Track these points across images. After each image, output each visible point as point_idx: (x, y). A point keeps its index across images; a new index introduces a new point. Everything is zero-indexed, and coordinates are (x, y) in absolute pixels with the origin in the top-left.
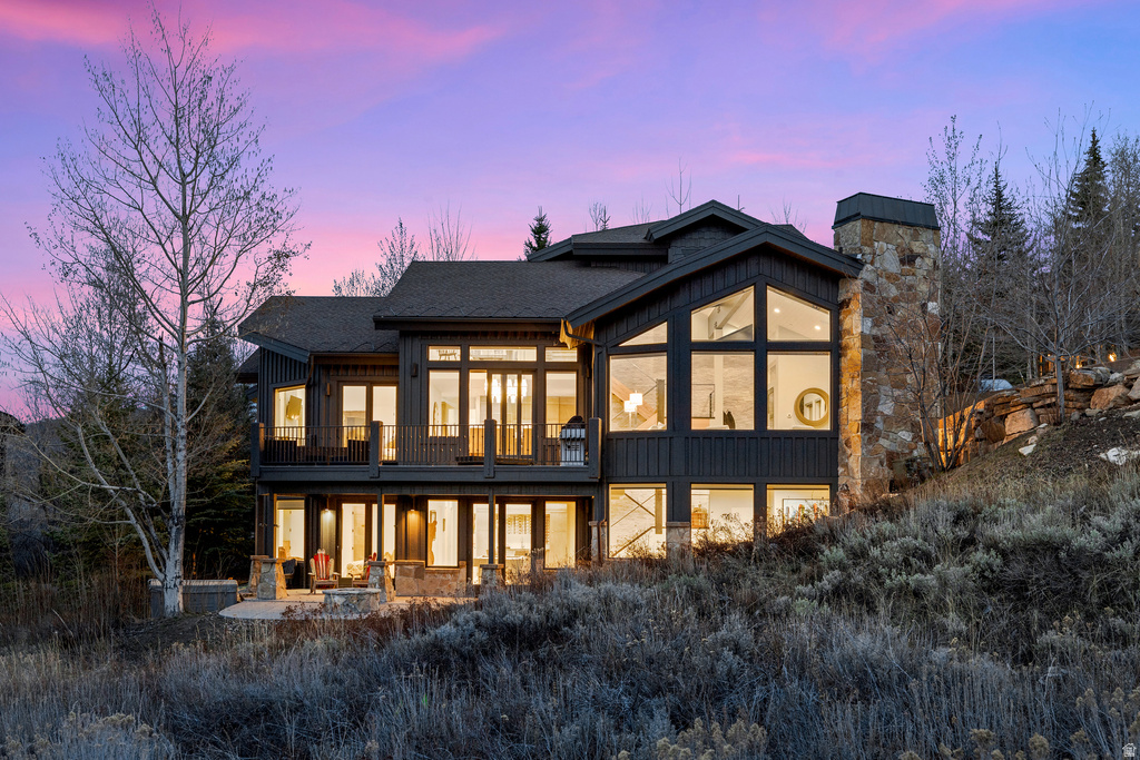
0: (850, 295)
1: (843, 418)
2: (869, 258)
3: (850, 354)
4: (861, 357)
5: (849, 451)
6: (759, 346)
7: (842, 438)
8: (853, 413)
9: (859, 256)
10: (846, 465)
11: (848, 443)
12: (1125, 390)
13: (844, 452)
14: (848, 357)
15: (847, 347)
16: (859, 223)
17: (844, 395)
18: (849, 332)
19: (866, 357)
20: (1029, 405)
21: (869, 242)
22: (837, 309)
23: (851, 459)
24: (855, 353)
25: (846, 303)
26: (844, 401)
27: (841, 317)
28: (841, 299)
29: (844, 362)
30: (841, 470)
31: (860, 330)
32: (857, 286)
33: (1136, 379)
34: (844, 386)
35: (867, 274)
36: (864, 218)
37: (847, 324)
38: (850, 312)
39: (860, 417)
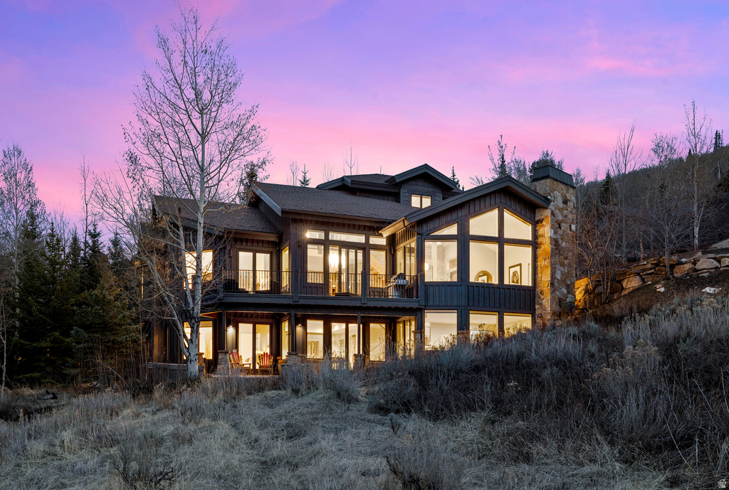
0: (543, 217)
1: (538, 280)
2: (553, 198)
3: (543, 247)
4: (550, 249)
5: (542, 297)
6: (501, 241)
7: (538, 290)
8: (545, 277)
9: (549, 197)
10: (541, 304)
11: (542, 293)
12: (693, 266)
13: (540, 297)
14: (542, 249)
15: (541, 244)
16: (548, 180)
17: (539, 268)
18: (543, 236)
19: (552, 249)
20: (638, 274)
21: (552, 191)
22: (536, 224)
23: (544, 301)
24: (546, 246)
25: (540, 221)
26: (539, 272)
27: (537, 228)
28: (537, 219)
29: (539, 251)
30: (537, 307)
31: (549, 235)
32: (548, 213)
33: (699, 261)
34: (539, 264)
35: (552, 206)
36: (551, 178)
37: (541, 231)
38: (543, 226)
39: (550, 279)
